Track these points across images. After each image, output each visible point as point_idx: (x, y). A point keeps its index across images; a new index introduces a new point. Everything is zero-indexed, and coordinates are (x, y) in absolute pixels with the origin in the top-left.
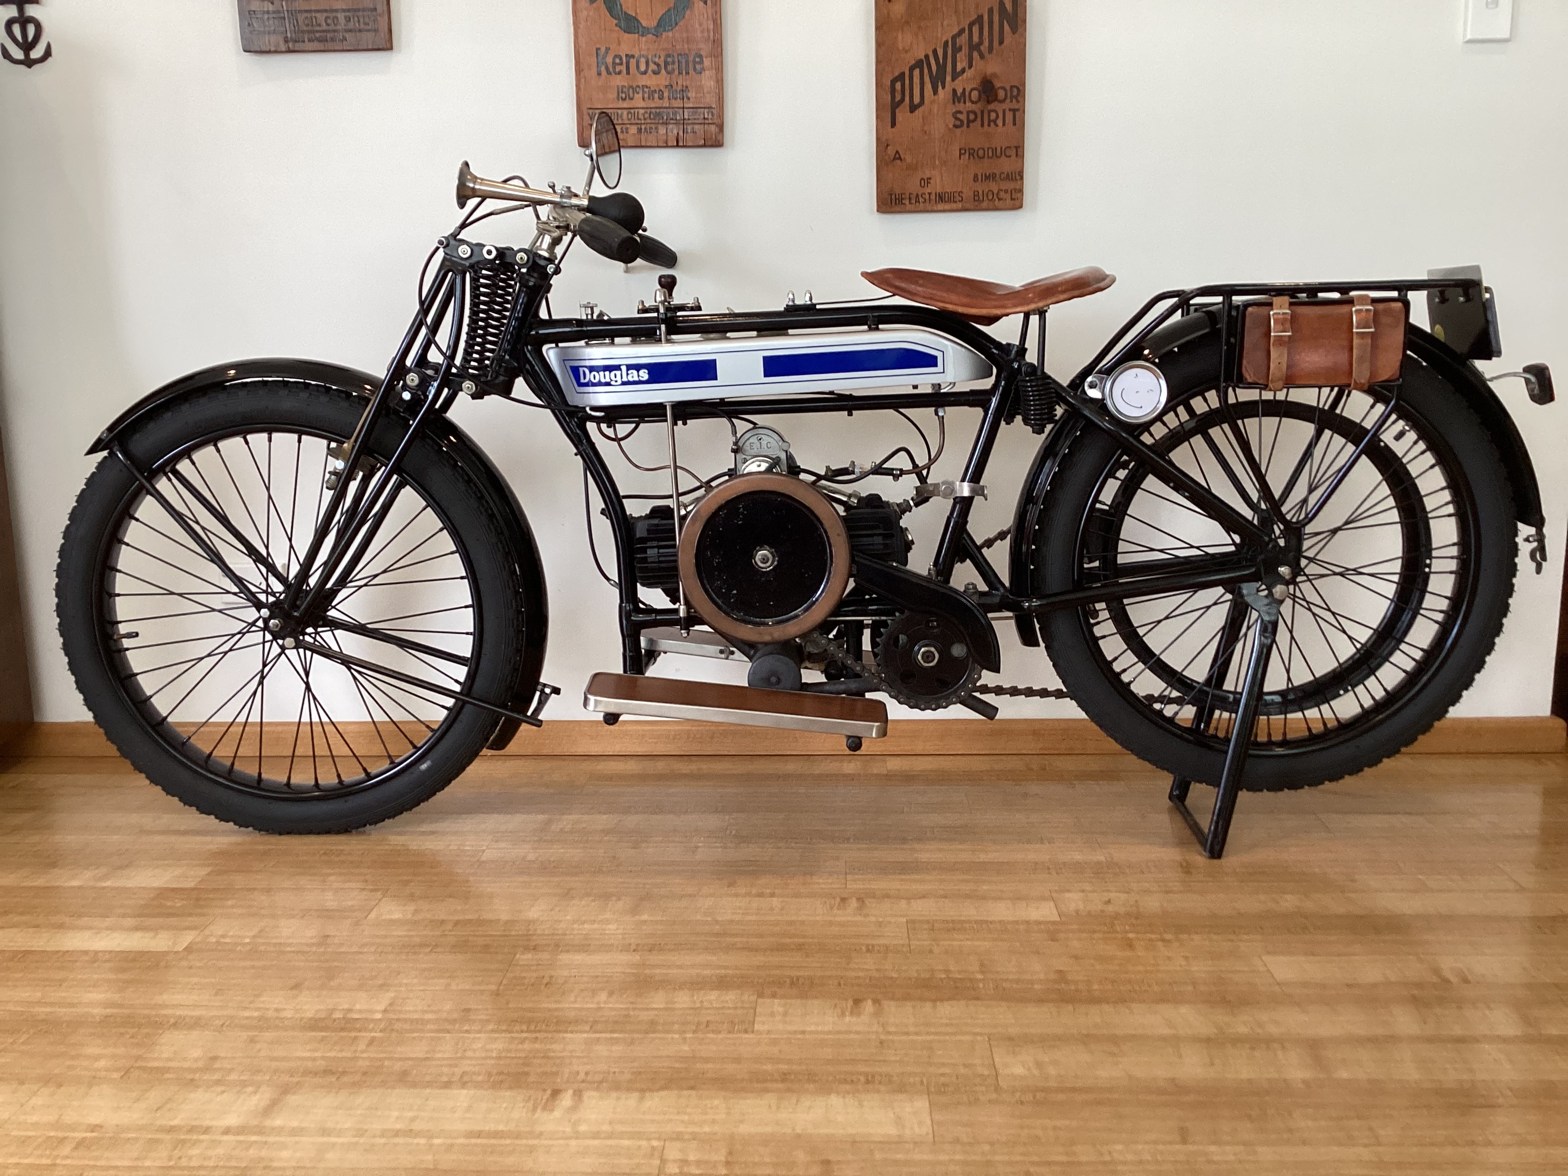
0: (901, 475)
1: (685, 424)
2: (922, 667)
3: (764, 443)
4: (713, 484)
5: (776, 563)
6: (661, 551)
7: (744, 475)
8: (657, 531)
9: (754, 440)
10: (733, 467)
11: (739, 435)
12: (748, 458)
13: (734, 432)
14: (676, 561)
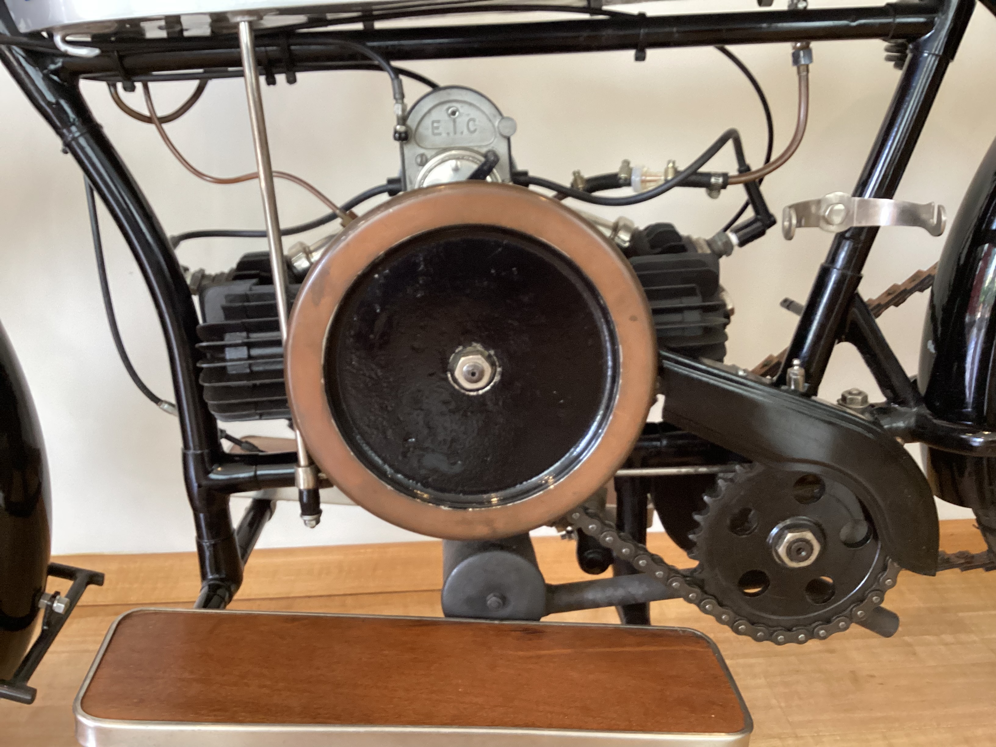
0: (724, 186)
1: (292, 80)
2: (783, 567)
3: (462, 121)
4: (359, 210)
5: (497, 378)
6: (255, 352)
7: (421, 191)
8: (245, 312)
9: (441, 114)
10: (395, 173)
11: (409, 102)
12: (429, 153)
13: (400, 96)
14: (281, 373)
